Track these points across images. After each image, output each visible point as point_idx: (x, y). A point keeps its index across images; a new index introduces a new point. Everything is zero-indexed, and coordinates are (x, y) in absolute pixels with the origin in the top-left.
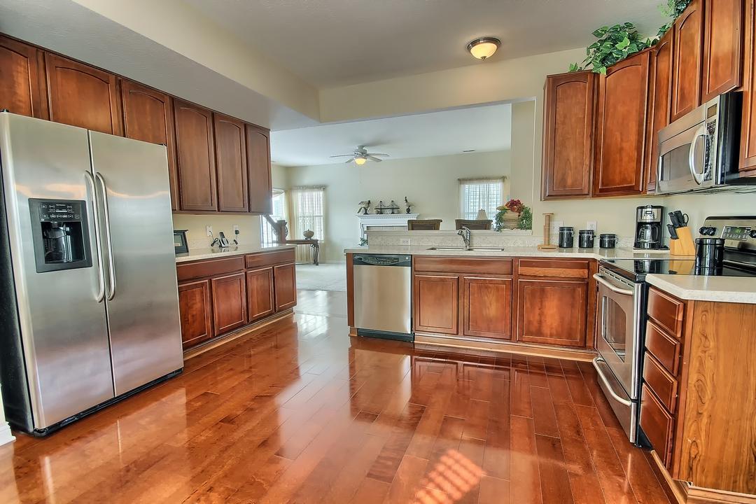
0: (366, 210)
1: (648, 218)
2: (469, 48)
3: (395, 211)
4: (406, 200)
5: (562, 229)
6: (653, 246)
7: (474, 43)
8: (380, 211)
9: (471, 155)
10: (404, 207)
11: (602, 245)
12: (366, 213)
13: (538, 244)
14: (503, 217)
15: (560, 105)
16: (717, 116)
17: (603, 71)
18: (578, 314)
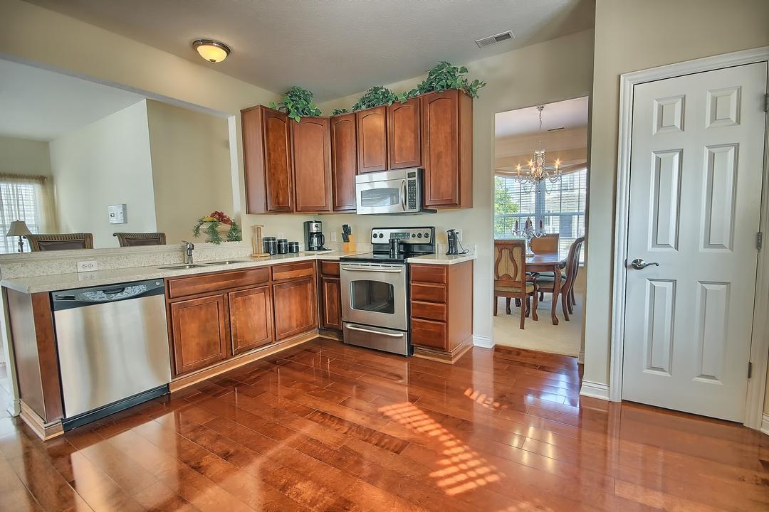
1: (314, 229)
2: (196, 44)
6: (320, 249)
11: (292, 251)
13: (249, 254)
14: (217, 229)
15: (270, 134)
16: (416, 178)
17: (298, 119)
18: (310, 304)
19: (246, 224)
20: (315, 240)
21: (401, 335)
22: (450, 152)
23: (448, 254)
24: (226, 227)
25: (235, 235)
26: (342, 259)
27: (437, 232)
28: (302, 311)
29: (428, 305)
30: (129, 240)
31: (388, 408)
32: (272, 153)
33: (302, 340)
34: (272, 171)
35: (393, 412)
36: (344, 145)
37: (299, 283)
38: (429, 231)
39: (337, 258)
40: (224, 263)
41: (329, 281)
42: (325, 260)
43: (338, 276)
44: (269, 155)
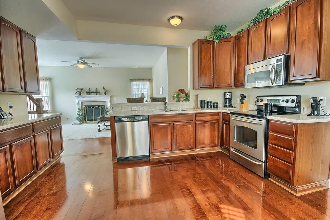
0: (80, 93)
1: (228, 97)
2: (169, 19)
3: (98, 94)
4: (104, 88)
5: (201, 101)
6: (230, 106)
7: (173, 17)
8: (89, 93)
9: (135, 69)
10: (103, 92)
11: (214, 107)
12: (80, 95)
13: (193, 107)
14: (179, 96)
15: (203, 52)
16: (282, 62)
17: (218, 41)
18: (216, 134)
19: (193, 94)
20: (228, 102)
21: (260, 163)
22: (312, 38)
23: (311, 115)
24: (183, 95)
25: (187, 99)
26: (231, 113)
27: (303, 99)
28: (211, 136)
29: (279, 149)
30: (154, 100)
31: (226, 207)
32: (203, 60)
33: (211, 151)
34: (203, 69)
35: (226, 211)
36: (241, 49)
37: (212, 123)
38: (295, 98)
39: (229, 112)
40: (179, 110)
41: (226, 124)
42: (225, 113)
43: (229, 122)
44: (201, 61)
